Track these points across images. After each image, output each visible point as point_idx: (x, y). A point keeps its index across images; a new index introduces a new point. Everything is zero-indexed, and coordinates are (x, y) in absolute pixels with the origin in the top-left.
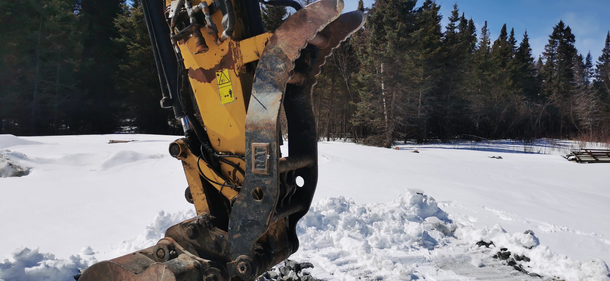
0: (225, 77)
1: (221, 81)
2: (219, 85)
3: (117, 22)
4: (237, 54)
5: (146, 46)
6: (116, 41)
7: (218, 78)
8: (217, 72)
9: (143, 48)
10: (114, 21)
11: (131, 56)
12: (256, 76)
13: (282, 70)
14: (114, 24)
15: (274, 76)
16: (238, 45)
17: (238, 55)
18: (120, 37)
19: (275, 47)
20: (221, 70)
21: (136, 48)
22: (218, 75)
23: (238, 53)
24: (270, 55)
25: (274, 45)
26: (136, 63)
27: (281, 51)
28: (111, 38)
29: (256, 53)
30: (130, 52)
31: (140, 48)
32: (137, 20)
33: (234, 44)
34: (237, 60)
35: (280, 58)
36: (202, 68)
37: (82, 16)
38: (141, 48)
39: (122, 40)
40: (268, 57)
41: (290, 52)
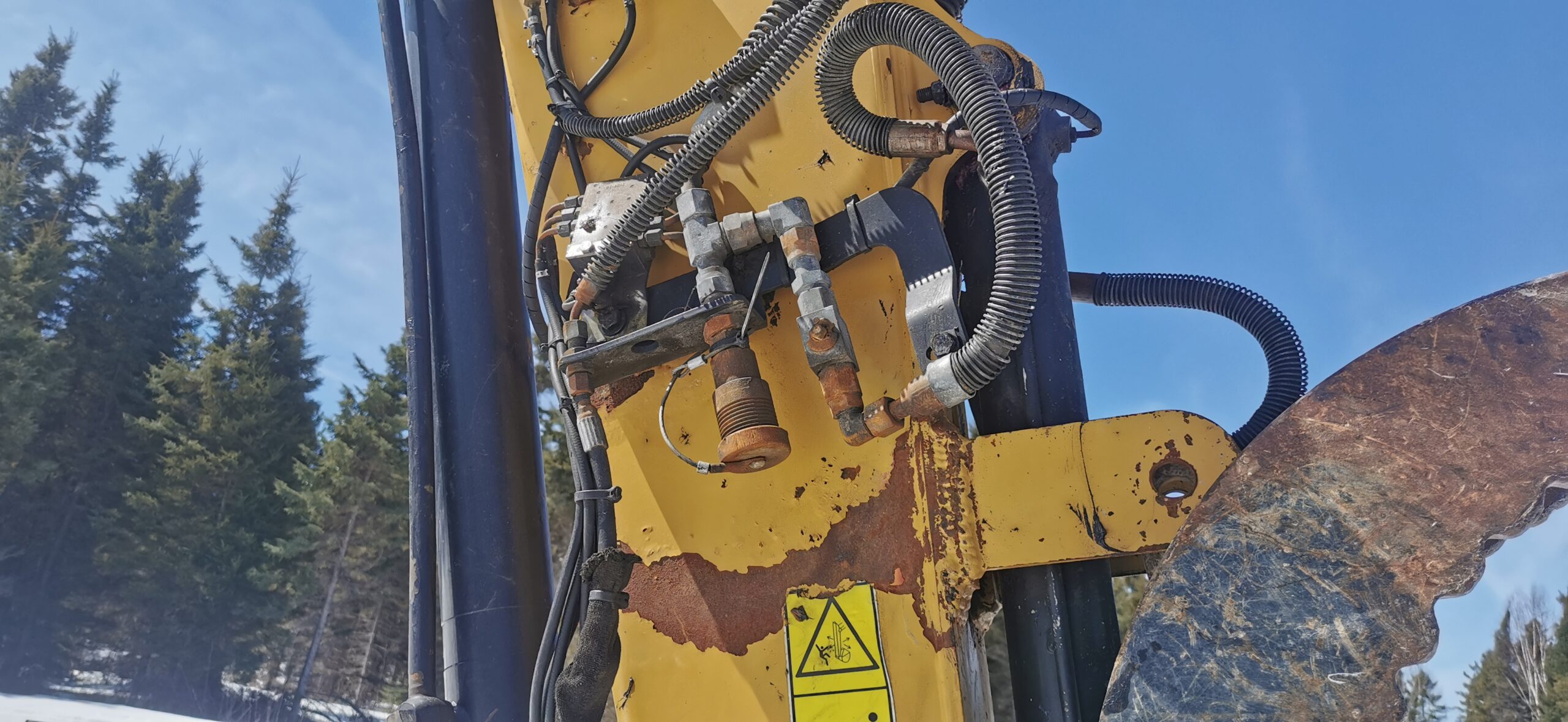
0: (847, 632)
1: (815, 652)
2: (800, 674)
3: (157, 376)
4: (948, 505)
5: (223, 451)
6: (139, 425)
7: (799, 633)
8: (799, 593)
9: (212, 456)
10: (149, 372)
11: (167, 472)
12: (1131, 667)
13: (1349, 660)
14: (148, 381)
15: (1279, 687)
16: (962, 459)
17: (958, 517)
18: (153, 416)
19: (1292, 501)
20: (824, 589)
21: (191, 454)
22: (801, 614)
23: (956, 500)
24: (1250, 548)
25: (1285, 486)
26: (178, 495)
27: (1338, 527)
28: (125, 416)
29: (1083, 516)
30: (170, 461)
31: (202, 453)
32: (214, 380)
33: (935, 447)
34: (950, 543)
35: (1326, 576)
36: (697, 556)
37: (59, 346)
38: (206, 456)
39: (157, 425)
40: (1230, 559)
41: (1410, 550)
